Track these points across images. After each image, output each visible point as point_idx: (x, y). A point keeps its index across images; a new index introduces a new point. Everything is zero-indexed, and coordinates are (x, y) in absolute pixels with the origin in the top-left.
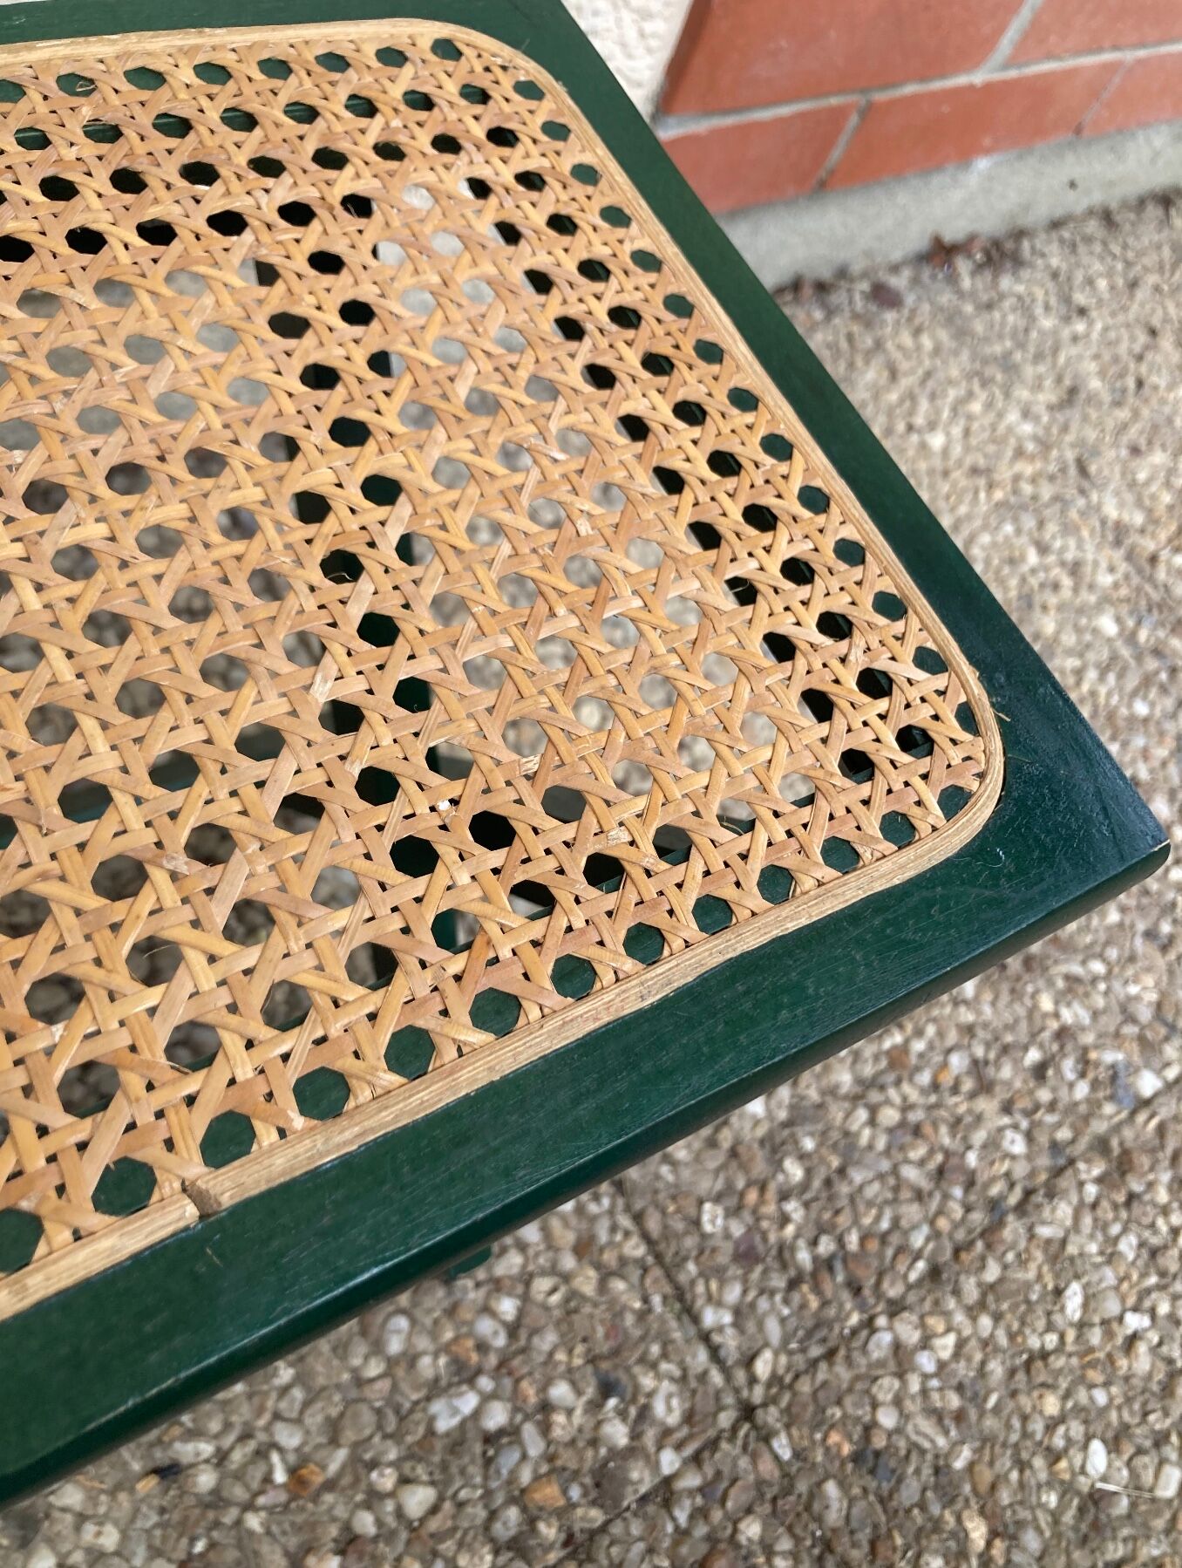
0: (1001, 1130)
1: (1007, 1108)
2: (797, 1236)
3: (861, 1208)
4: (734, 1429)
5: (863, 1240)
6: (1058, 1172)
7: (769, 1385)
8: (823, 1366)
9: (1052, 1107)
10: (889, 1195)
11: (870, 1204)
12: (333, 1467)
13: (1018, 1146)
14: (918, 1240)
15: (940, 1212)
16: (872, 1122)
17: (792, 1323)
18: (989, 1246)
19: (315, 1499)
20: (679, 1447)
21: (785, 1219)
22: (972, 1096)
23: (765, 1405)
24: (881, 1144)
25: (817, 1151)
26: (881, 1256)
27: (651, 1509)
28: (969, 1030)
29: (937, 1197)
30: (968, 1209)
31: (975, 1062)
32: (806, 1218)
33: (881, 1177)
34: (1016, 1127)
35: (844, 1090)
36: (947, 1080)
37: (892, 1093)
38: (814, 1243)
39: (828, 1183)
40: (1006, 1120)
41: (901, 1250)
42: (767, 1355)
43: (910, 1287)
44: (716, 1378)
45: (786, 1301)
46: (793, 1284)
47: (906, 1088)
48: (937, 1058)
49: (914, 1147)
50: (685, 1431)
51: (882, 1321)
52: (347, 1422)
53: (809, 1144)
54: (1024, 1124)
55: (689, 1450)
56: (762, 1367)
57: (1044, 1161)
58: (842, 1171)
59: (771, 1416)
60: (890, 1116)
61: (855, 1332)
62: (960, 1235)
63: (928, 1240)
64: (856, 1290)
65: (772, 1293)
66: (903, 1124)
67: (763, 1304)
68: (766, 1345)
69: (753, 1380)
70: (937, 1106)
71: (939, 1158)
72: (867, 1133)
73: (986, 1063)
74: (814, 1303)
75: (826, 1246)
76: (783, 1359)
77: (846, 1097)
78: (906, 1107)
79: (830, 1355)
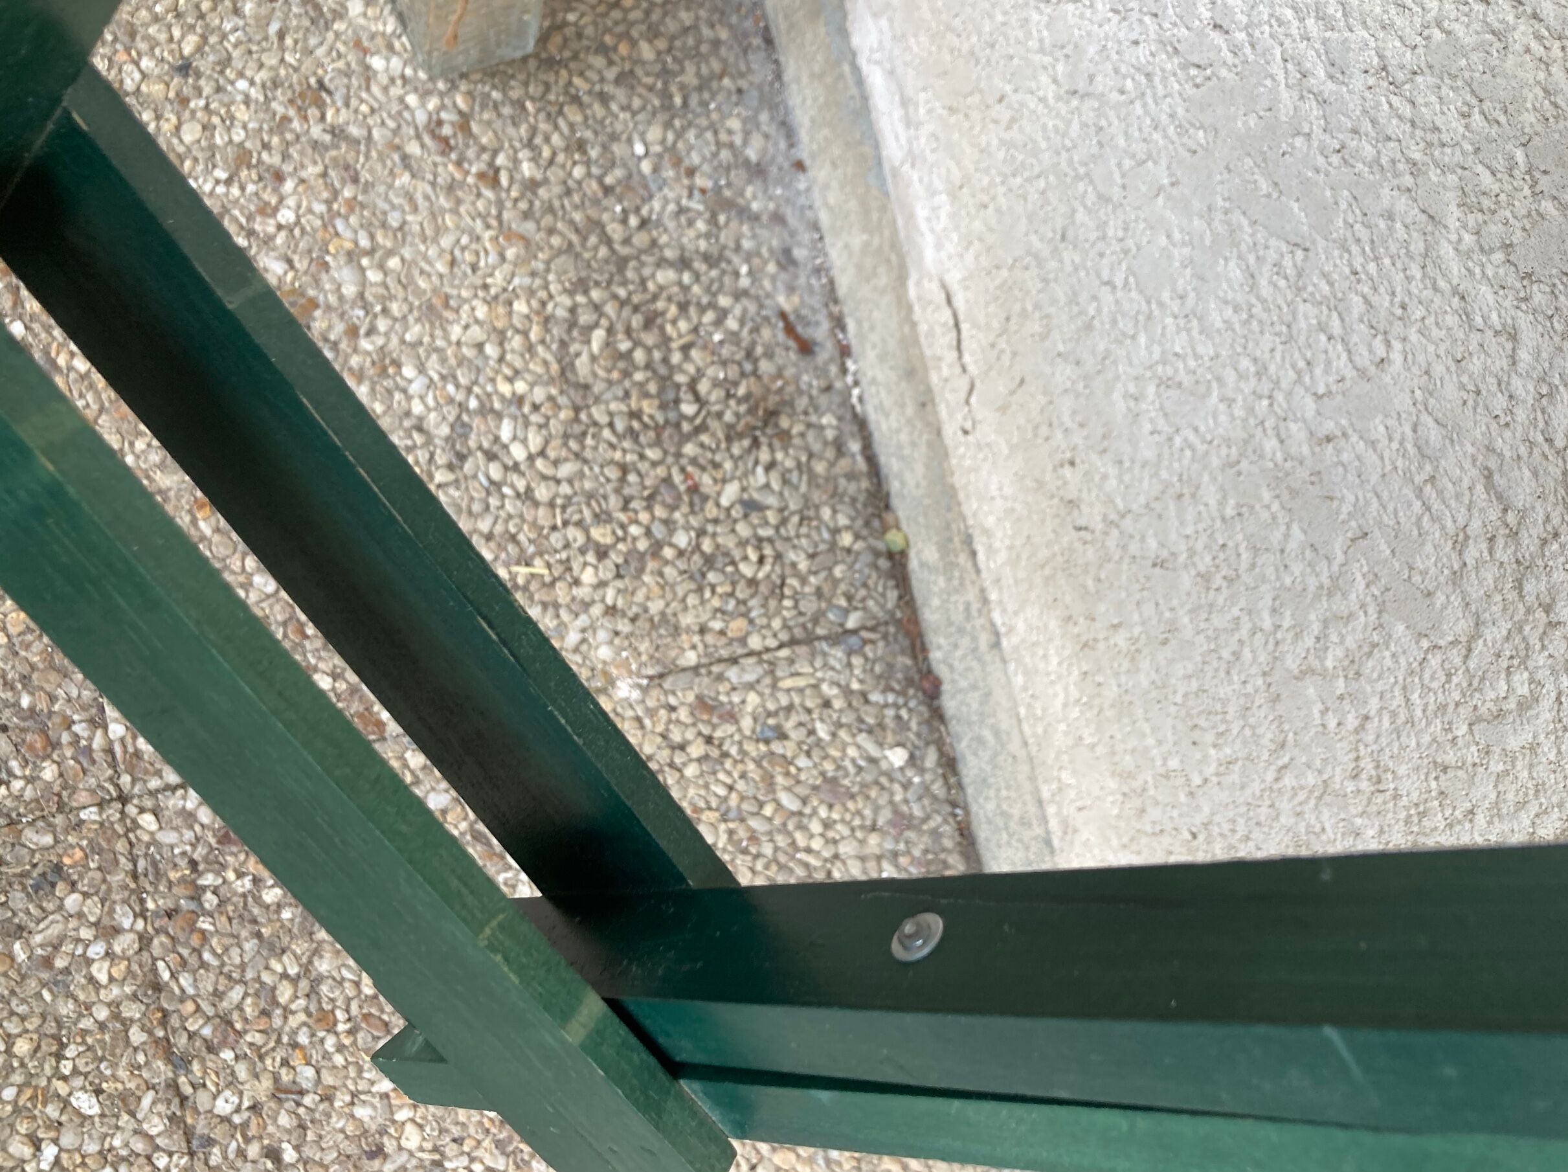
0: (241, 1094)
1: (255, 1108)
2: (225, 881)
3: (227, 941)
4: (117, 786)
5: (203, 932)
6: (189, 1134)
7: (134, 821)
8: (130, 866)
9: (241, 1153)
10: (226, 970)
11: (226, 950)
12: (202, 525)
13: (223, 1106)
14: (185, 980)
15: (198, 1009)
16: (285, 976)
17: (166, 853)
18: (157, 1041)
19: (190, 512)
20: (122, 740)
21: (240, 875)
22: (276, 1078)
23: (122, 812)
24: (267, 978)
25: (279, 920)
26: (186, 944)
27: (94, 711)
28: (328, 1098)
29: (210, 1011)
30: (192, 1036)
31: (302, 1093)
32: (235, 893)
33: (243, 967)
34: (238, 1110)
35: (316, 963)
36: (297, 1060)
37: (302, 1002)
38: (215, 892)
39: (254, 921)
40: (246, 1104)
41: (184, 963)
42: (154, 827)
43: (154, 960)
44: (154, 783)
45: (184, 853)
46: (193, 864)
47: (302, 1017)
48: (316, 1056)
49: (255, 1004)
50: (131, 750)
51: (140, 925)
52: (226, 540)
53: (286, 914)
54: (237, 1119)
55: (118, 749)
56: (148, 821)
57: (201, 1128)
58: (258, 935)
59: (113, 812)
60: (285, 993)
61: (142, 902)
62: (175, 1021)
63: (183, 991)
64: (169, 915)
65: (193, 846)
66: (275, 1003)
67: (188, 835)
68: (161, 828)
69: (142, 810)
70: (279, 1041)
71: (238, 1026)
72: (279, 969)
73: (298, 1104)
74: (174, 875)
75: (210, 900)
76: (146, 838)
77: (310, 962)
78: (287, 1012)
79: (135, 876)
